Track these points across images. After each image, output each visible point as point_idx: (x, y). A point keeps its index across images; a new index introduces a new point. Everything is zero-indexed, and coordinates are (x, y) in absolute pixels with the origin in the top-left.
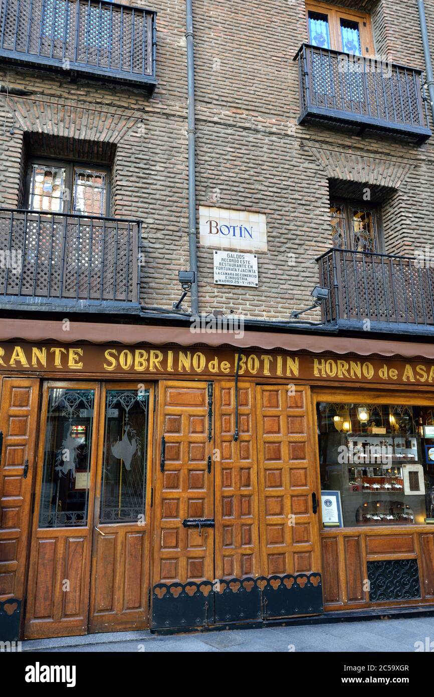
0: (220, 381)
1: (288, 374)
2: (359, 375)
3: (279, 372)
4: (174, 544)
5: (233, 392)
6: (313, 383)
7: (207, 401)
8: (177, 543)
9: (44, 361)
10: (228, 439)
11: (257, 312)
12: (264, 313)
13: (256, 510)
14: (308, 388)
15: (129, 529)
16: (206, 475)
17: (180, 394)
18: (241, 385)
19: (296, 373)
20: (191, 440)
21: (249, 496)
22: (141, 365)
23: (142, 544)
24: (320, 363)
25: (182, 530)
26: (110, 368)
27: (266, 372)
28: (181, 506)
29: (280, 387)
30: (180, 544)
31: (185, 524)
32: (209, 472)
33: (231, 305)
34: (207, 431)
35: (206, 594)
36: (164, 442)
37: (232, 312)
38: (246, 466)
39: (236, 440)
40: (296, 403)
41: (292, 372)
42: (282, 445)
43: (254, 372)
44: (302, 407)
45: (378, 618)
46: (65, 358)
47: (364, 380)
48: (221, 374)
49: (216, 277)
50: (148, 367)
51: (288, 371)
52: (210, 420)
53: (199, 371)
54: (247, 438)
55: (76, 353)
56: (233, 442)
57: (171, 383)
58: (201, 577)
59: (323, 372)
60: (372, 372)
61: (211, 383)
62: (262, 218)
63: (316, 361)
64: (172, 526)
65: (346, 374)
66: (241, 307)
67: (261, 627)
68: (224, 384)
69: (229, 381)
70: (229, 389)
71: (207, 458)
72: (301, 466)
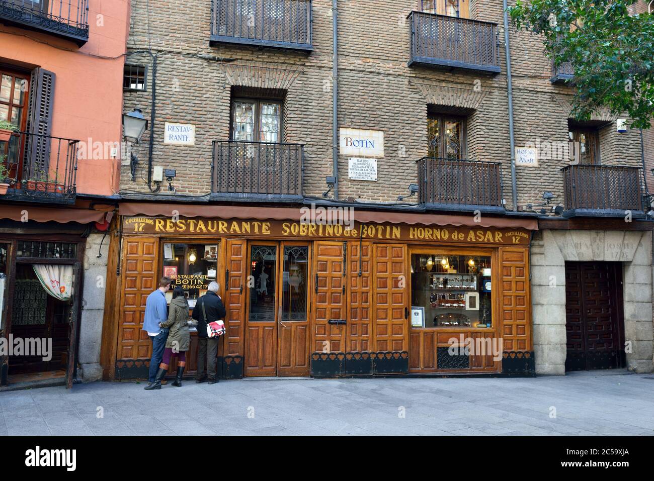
0: (351, 241)
1: (394, 237)
2: (439, 237)
3: (388, 236)
4: (323, 333)
5: (358, 248)
6: (409, 242)
7: (343, 253)
8: (325, 332)
9: (249, 230)
10: (356, 275)
11: (375, 197)
12: (381, 198)
13: (371, 316)
14: (405, 245)
15: (298, 324)
16: (342, 296)
17: (327, 249)
18: (363, 243)
19: (399, 236)
20: (333, 276)
21: (367, 308)
22: (304, 232)
23: (305, 333)
24: (414, 230)
25: (328, 326)
26: (286, 234)
27: (380, 236)
28: (327, 312)
29: (388, 245)
30: (327, 333)
31: (329, 322)
32: (344, 294)
33: (359, 193)
34: (342, 271)
35: (341, 359)
36: (317, 277)
37: (360, 197)
38: (366, 291)
39: (360, 276)
40: (398, 254)
41: (396, 236)
42: (388, 279)
43: (372, 236)
44: (401, 257)
45: (440, 377)
46: (260, 228)
47: (442, 240)
48: (351, 237)
49: (350, 175)
50: (308, 233)
51: (393, 235)
52: (345, 265)
53: (338, 235)
54: (367, 275)
55: (266, 225)
56: (358, 278)
57: (321, 242)
58: (338, 350)
59: (416, 236)
60: (447, 235)
61: (345, 243)
62: (381, 134)
63: (411, 229)
64: (322, 323)
65: (431, 237)
66: (365, 194)
67: (371, 378)
68: (353, 243)
69: (357, 241)
70: (357, 246)
71: (342, 286)
72: (399, 292)
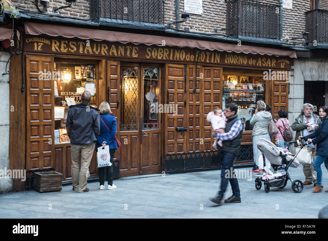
0: (189, 64)
2: (242, 63)
3: (212, 61)
4: (172, 138)
5: (194, 70)
6: (224, 66)
7: (184, 74)
8: (173, 137)
9: (123, 53)
10: (192, 92)
11: (201, 29)
12: (204, 29)
13: (201, 124)
14: (222, 68)
15: (153, 132)
16: (184, 109)
17: (174, 70)
18: (198, 67)
19: (219, 61)
20: (179, 92)
21: (199, 118)
22: (160, 56)
25: (175, 132)
26: (148, 57)
27: (208, 61)
28: (175, 122)
29: (211, 68)
30: (175, 138)
31: (177, 130)
32: (185, 107)
33: (191, 24)
34: (184, 88)
35: (184, 158)
36: (168, 93)
37: (191, 28)
38: (198, 105)
40: (217, 75)
41: (217, 61)
42: (211, 95)
43: (203, 61)
44: (219, 77)
46: (131, 51)
47: (243, 65)
48: (190, 61)
49: (185, 9)
50: (163, 57)
52: (185, 83)
53: (182, 59)
54: (198, 92)
55: (135, 49)
56: (193, 94)
57: (170, 65)
58: (182, 151)
59: (229, 61)
60: (246, 61)
61: (186, 65)
63: (227, 56)
64: (172, 130)
65: (237, 62)
66: (194, 25)
68: (191, 66)
69: (193, 64)
70: (192, 68)
71: (184, 101)
72: (217, 105)
